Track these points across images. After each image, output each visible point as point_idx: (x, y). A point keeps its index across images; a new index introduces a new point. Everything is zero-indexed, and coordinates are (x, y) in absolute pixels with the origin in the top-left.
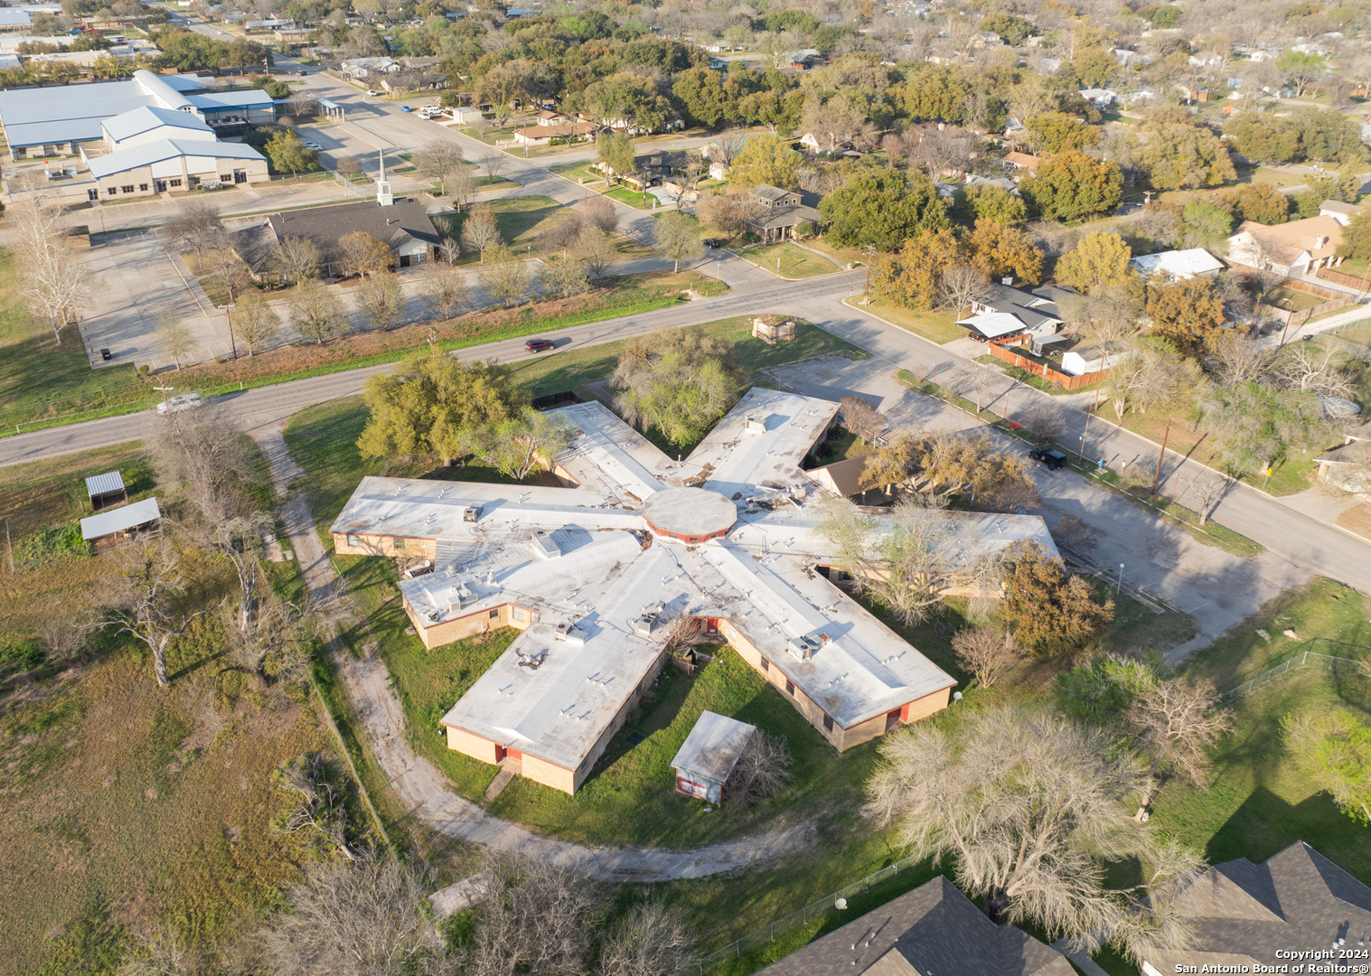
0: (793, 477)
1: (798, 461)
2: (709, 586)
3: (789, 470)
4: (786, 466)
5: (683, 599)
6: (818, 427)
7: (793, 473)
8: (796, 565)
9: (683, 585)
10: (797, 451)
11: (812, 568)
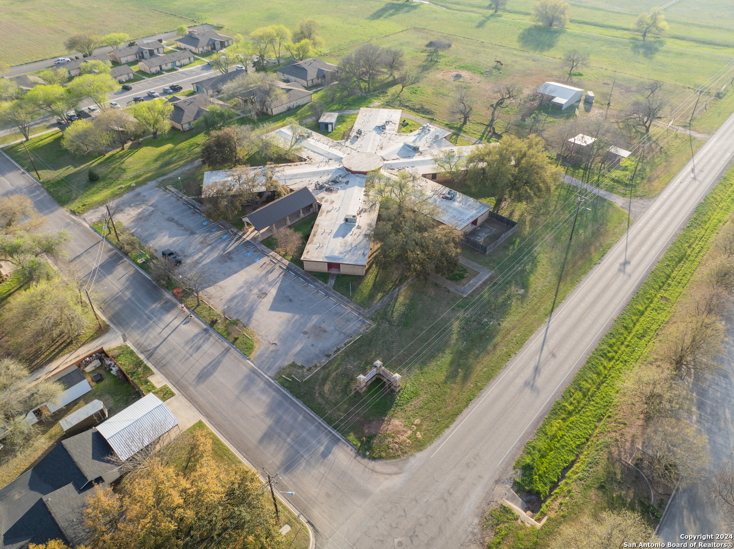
0: (323, 198)
1: (323, 207)
2: (344, 148)
3: (326, 201)
4: (328, 203)
5: (352, 143)
6: (314, 235)
7: (324, 200)
8: (314, 160)
9: (354, 146)
10: (324, 214)
11: (308, 160)
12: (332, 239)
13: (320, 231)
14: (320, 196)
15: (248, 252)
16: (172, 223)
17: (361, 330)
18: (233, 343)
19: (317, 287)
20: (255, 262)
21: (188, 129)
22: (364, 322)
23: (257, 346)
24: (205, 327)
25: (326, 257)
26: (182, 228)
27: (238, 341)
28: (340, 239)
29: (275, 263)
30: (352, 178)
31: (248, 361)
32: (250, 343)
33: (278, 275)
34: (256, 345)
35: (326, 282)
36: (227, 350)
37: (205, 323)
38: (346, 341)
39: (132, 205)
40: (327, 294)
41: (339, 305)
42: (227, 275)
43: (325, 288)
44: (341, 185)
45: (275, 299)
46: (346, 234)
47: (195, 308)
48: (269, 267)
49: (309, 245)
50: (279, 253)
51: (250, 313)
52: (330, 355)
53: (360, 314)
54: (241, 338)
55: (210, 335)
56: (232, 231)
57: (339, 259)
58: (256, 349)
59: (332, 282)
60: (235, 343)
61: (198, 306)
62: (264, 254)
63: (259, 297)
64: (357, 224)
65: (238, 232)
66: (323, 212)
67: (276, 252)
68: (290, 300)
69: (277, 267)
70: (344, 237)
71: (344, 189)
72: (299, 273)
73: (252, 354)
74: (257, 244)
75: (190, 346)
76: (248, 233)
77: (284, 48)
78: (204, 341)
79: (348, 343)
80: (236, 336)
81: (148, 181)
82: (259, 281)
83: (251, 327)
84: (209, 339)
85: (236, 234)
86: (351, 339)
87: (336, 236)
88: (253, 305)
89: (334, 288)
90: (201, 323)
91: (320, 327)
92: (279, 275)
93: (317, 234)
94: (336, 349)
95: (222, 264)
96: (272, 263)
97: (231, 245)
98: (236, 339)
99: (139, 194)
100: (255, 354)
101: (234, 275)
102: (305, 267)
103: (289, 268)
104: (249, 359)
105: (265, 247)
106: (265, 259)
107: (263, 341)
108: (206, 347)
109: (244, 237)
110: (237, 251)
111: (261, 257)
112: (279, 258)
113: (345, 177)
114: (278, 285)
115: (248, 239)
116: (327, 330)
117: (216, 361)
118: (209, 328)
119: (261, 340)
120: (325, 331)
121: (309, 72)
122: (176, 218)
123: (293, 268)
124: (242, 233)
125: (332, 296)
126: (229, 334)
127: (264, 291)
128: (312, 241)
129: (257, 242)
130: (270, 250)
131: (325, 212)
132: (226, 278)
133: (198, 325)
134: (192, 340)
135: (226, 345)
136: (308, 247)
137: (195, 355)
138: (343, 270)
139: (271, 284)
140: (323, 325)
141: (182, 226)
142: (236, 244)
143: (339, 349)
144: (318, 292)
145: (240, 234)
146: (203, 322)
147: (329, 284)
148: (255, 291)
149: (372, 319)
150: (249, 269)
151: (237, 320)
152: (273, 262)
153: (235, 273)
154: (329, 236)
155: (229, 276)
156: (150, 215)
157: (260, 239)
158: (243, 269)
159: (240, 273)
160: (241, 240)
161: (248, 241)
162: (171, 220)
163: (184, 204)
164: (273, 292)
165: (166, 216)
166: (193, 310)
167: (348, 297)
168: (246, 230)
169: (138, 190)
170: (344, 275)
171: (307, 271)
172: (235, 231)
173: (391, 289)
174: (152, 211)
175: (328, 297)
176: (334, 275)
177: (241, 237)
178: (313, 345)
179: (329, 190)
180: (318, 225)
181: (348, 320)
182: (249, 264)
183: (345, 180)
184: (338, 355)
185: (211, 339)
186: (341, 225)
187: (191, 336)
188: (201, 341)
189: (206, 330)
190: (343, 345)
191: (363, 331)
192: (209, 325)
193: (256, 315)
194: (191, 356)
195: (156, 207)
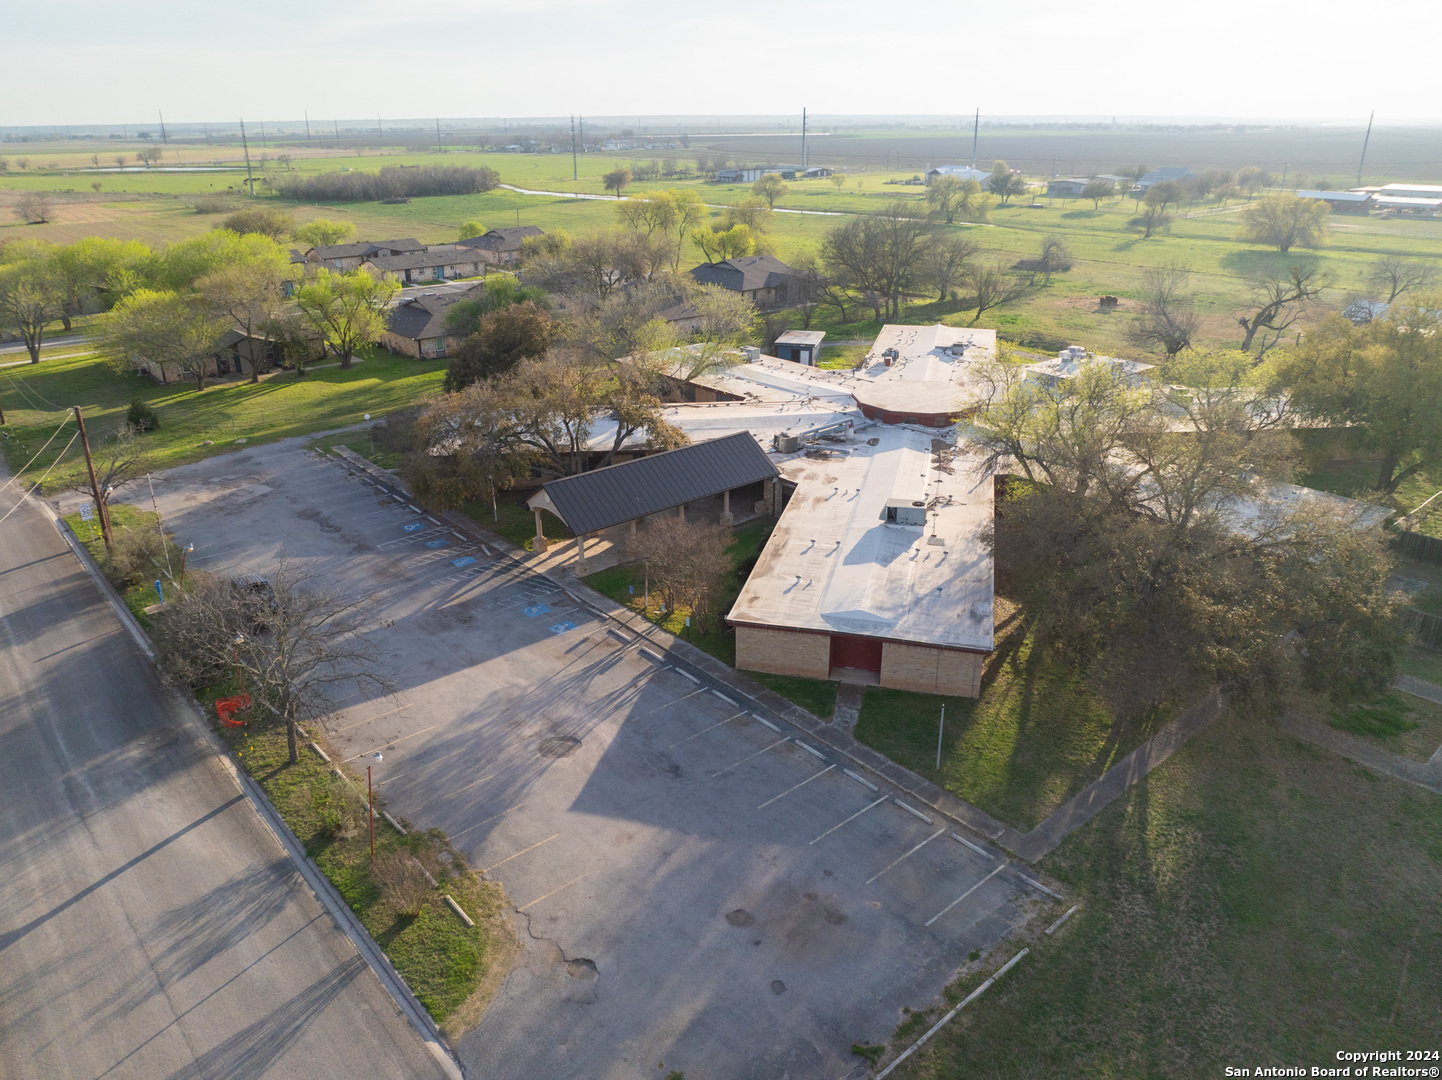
0: (802, 469)
1: (799, 491)
2: (853, 381)
3: (811, 477)
4: (818, 481)
5: (874, 374)
7: (803, 474)
8: (767, 399)
9: (882, 378)
11: (748, 398)
12: (840, 567)
13: (795, 544)
14: (789, 467)
15: (533, 604)
16: (311, 523)
17: (1019, 925)
18: (385, 940)
19: (786, 727)
20: (550, 634)
21: (432, 356)
22: (1023, 889)
23: (495, 968)
24: (285, 853)
25: (826, 617)
26: (337, 535)
27: (409, 933)
28: (874, 568)
29: (626, 642)
30: (887, 433)
31: (435, 1047)
32: (469, 946)
33: (627, 681)
34: (493, 963)
35: (825, 712)
36: (347, 974)
37: (290, 836)
38: (952, 979)
39: (215, 480)
40: (830, 757)
41: (891, 801)
42: (437, 668)
43: (824, 733)
44: (855, 447)
45: (607, 760)
46: (895, 556)
47: (274, 774)
48: (602, 653)
49: (758, 581)
50: (642, 613)
51: (490, 811)
52: (878, 1051)
53: (992, 846)
54: (425, 921)
55: (292, 893)
56: (491, 549)
57: (878, 624)
58: (486, 984)
59: (848, 714)
60: (396, 943)
61: (286, 765)
62: (587, 613)
63: (545, 750)
64: (927, 531)
65: (509, 550)
66: (804, 499)
67: (631, 609)
68: (676, 771)
69: (632, 652)
70: (885, 561)
71: (866, 454)
72: (715, 675)
73: (463, 1009)
74: (570, 584)
75: (171, 942)
76: (543, 556)
77: (690, 240)
78: (255, 917)
79: (966, 987)
80: (410, 910)
81: (286, 436)
82: (556, 692)
83: (483, 869)
84: (279, 908)
85: (501, 556)
86: (976, 965)
87: (856, 557)
88: (506, 785)
89: (860, 737)
90: (276, 837)
91: (811, 897)
92: (637, 679)
93: (784, 552)
94: (902, 1018)
95: (433, 634)
96: (612, 640)
97: (476, 582)
98: (405, 920)
99: (247, 459)
100: (474, 1010)
101: (466, 671)
102: (741, 656)
103: (672, 658)
104: (441, 1036)
105: (595, 594)
106: (593, 630)
107: (530, 944)
108: (249, 948)
109: (528, 564)
110: (496, 599)
111: (574, 621)
112: (642, 626)
113: (864, 430)
114: (626, 711)
115: (540, 570)
116: (845, 910)
117: (271, 1026)
118: (298, 861)
119: (523, 936)
120: (837, 918)
121: (747, 276)
122: (326, 512)
123: (691, 660)
124: (523, 553)
125: (852, 766)
126: (372, 895)
127: (569, 730)
128: (770, 569)
129: (567, 579)
130: (612, 603)
131: (811, 501)
132: (433, 678)
133: (257, 841)
134: (200, 908)
135: (350, 945)
136: (753, 584)
137: (180, 989)
138: (894, 672)
139: (601, 708)
140: (824, 889)
141: (338, 530)
142: (496, 582)
143: (917, 1023)
144: (791, 746)
145: (517, 556)
146: (284, 832)
147: (836, 719)
148: (532, 728)
149: (1057, 874)
150: (525, 654)
151: (434, 835)
152: (619, 637)
153: (472, 663)
154: (831, 559)
155: (447, 671)
156: (253, 502)
157: (579, 573)
158: (502, 652)
159: (489, 664)
160: (515, 572)
161: (539, 576)
162: (311, 515)
163: (365, 483)
164: (606, 733)
165: (299, 507)
166: (260, 782)
167: (930, 773)
168: (536, 546)
169: (247, 452)
170: (894, 694)
171: (747, 673)
172: (501, 547)
173: (1105, 752)
174: (264, 495)
175: (839, 770)
176: (852, 690)
177: (516, 564)
178: (778, 987)
179: (817, 455)
180: (787, 531)
181: (944, 873)
182: (527, 640)
183: (867, 437)
184: (920, 1055)
185: (291, 908)
186: (870, 533)
187: (205, 890)
188: (242, 916)
189: (281, 869)
190: (936, 998)
191: (1030, 926)
192: (306, 844)
193: (519, 822)
194: (161, 986)
195: (280, 486)
